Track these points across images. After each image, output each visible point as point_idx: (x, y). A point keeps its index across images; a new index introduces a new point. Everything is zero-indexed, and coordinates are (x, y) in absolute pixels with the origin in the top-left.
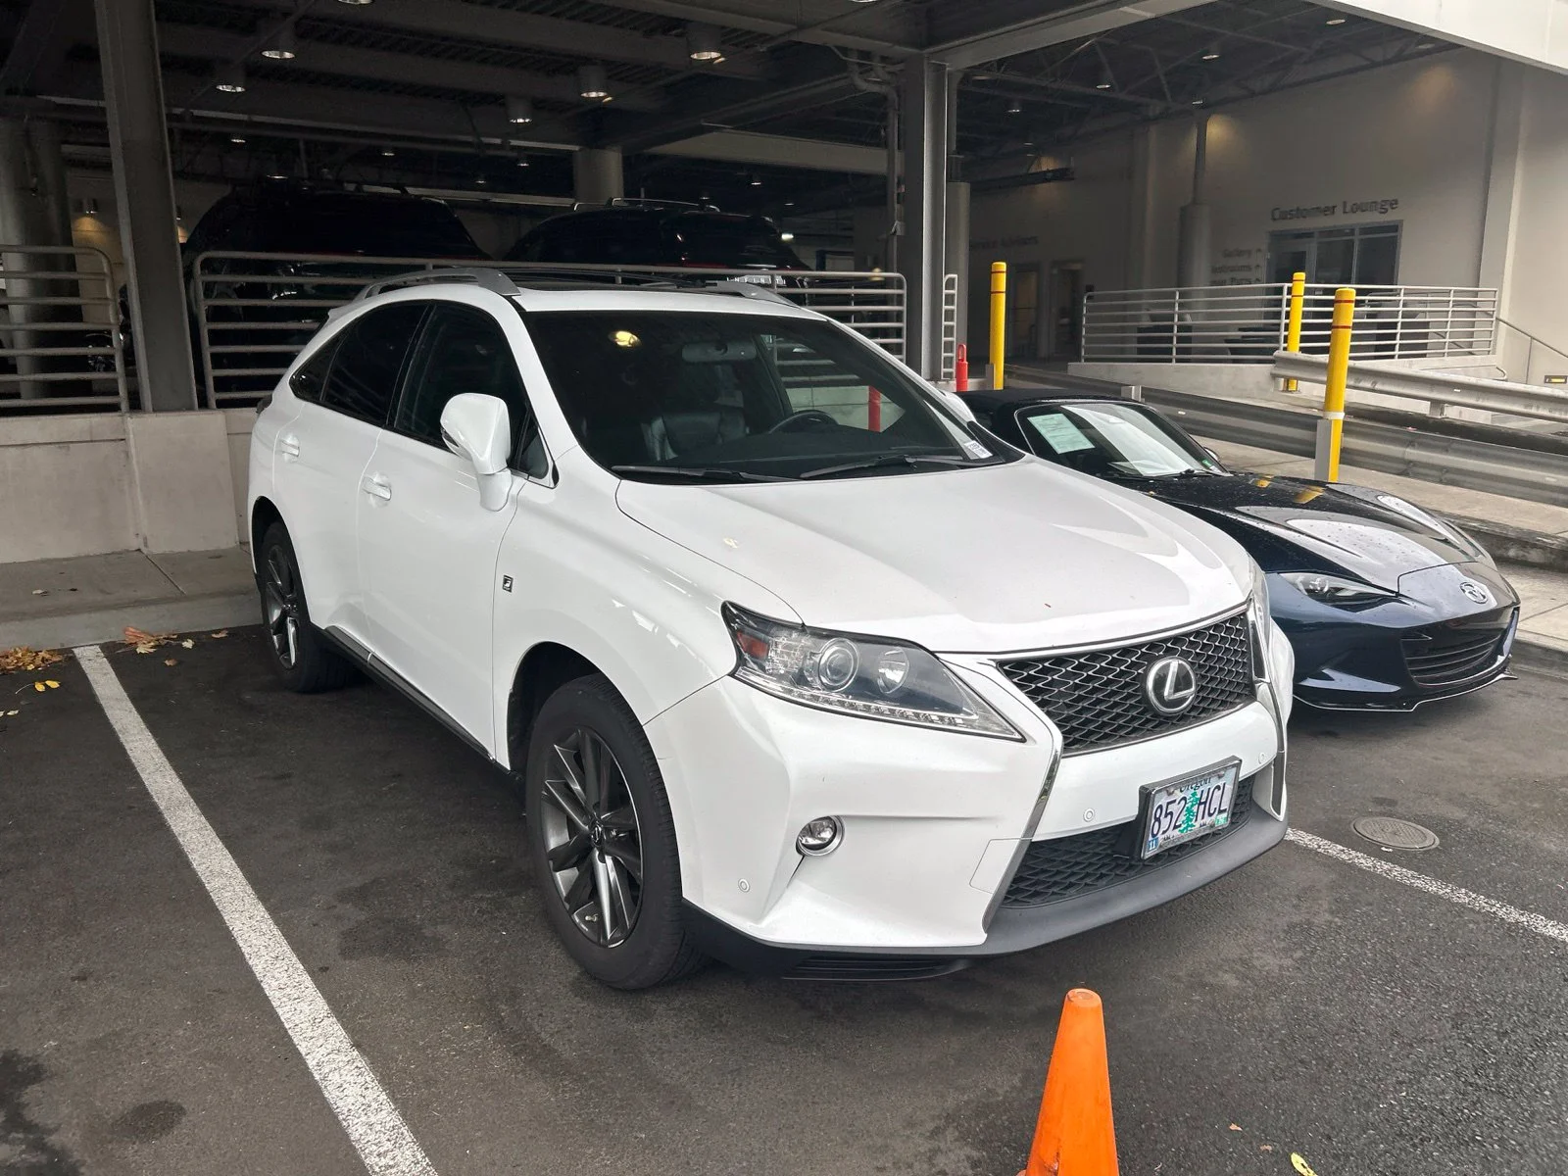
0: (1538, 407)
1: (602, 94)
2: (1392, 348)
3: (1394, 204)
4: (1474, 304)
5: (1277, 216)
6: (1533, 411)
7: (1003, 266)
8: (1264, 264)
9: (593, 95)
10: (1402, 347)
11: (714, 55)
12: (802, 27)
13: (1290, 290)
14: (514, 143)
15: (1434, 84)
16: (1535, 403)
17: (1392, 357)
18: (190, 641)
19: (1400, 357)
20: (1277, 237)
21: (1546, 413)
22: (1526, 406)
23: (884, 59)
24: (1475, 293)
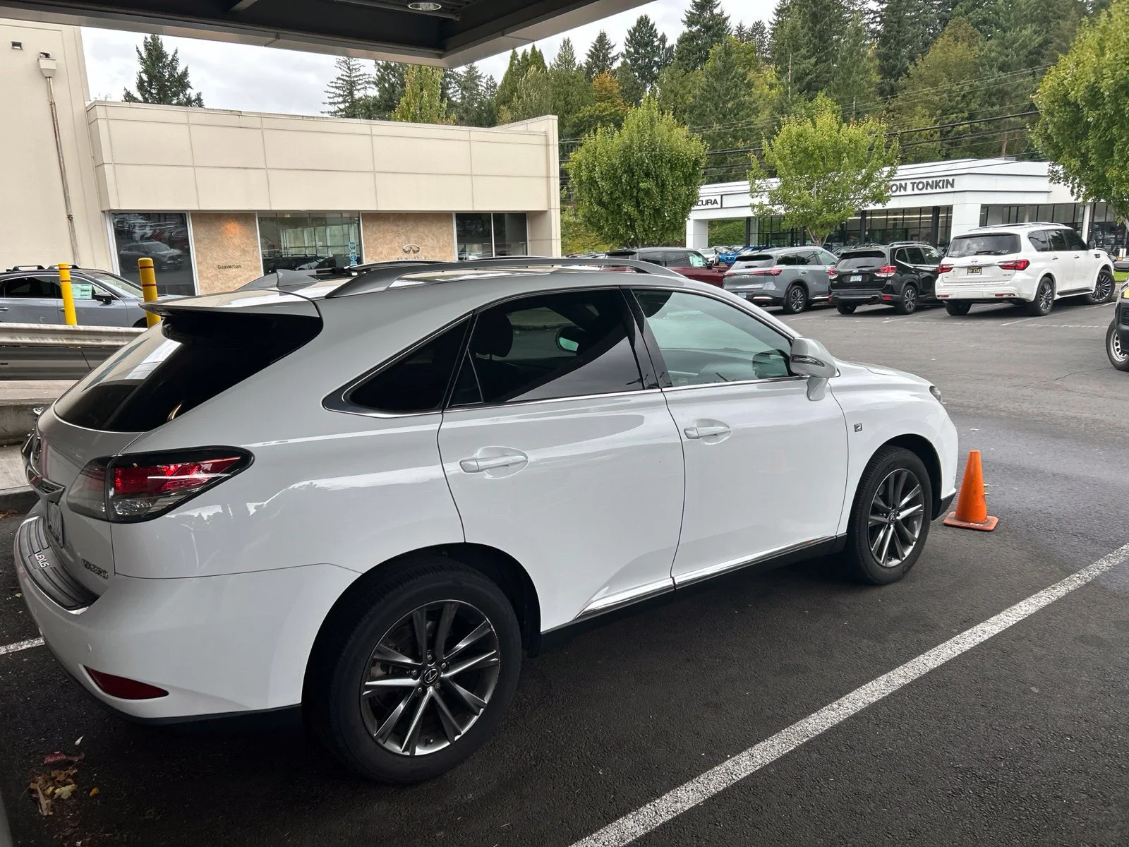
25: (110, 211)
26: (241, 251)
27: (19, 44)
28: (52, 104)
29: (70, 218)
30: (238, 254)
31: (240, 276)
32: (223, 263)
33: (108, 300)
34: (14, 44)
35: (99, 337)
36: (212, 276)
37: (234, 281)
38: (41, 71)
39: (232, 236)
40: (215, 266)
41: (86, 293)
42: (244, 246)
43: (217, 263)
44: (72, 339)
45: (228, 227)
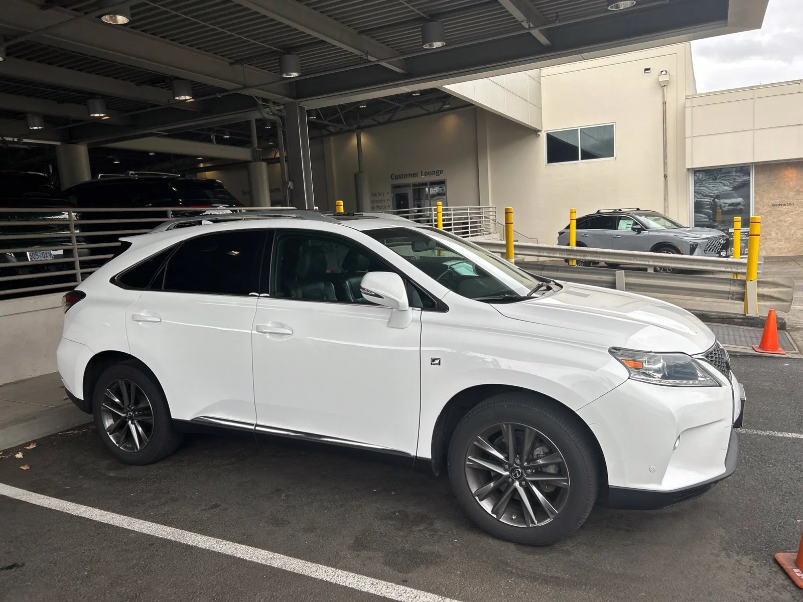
0: (543, 253)
1: (102, 115)
2: (467, 233)
3: (441, 171)
4: (479, 213)
5: (393, 177)
6: (542, 254)
7: (341, 202)
8: (391, 199)
9: (97, 115)
10: (472, 232)
11: (188, 97)
12: (246, 87)
13: (436, 210)
14: (25, 140)
15: (451, 122)
16: (542, 251)
17: (468, 236)
18: (20, 453)
19: (472, 236)
20: (395, 187)
21: (547, 254)
22: (539, 252)
23: (274, 103)
24: (479, 209)
25: (693, 169)
26: (796, 191)
27: (649, 69)
28: (664, 103)
29: (665, 176)
30: (792, 194)
31: (792, 212)
32: (777, 201)
33: (639, 231)
34: (646, 70)
35: (585, 254)
36: (767, 212)
37: (785, 216)
38: (660, 83)
39: (788, 180)
40: (770, 204)
41: (629, 226)
42: (799, 187)
43: (772, 202)
44: (570, 255)
45: (786, 173)
